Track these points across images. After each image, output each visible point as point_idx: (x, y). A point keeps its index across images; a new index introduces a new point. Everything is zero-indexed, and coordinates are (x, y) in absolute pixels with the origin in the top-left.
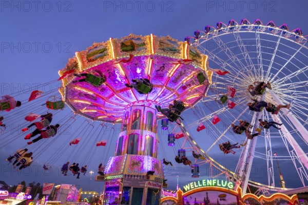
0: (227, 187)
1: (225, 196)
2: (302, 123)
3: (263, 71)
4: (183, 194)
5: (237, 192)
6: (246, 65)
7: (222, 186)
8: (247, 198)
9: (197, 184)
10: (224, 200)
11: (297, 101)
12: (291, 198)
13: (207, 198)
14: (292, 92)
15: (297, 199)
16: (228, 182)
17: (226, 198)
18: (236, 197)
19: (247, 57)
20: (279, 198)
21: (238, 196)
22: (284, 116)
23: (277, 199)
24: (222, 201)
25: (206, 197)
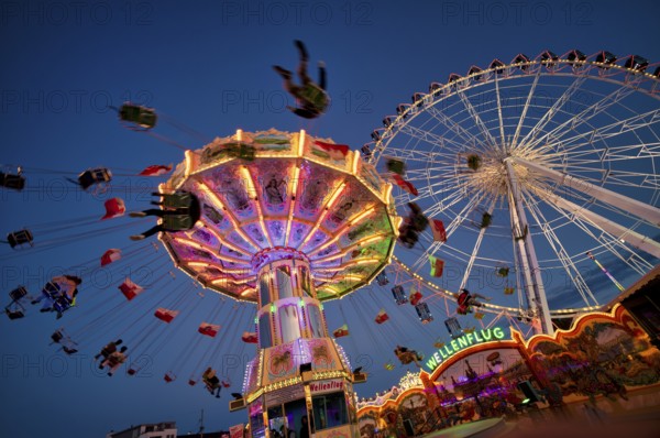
0: (494, 338)
1: (498, 355)
2: (599, 184)
3: (493, 139)
4: (430, 376)
5: (514, 340)
6: (463, 142)
7: (485, 341)
8: (535, 344)
9: (445, 352)
10: (499, 363)
11: (569, 156)
12: (612, 315)
13: (470, 369)
14: (556, 147)
15: (625, 312)
16: (492, 330)
17: (502, 359)
18: (515, 352)
19: (460, 131)
20: (589, 323)
21: (519, 347)
22: (560, 188)
23: (587, 328)
24: (497, 366)
25: (467, 368)
